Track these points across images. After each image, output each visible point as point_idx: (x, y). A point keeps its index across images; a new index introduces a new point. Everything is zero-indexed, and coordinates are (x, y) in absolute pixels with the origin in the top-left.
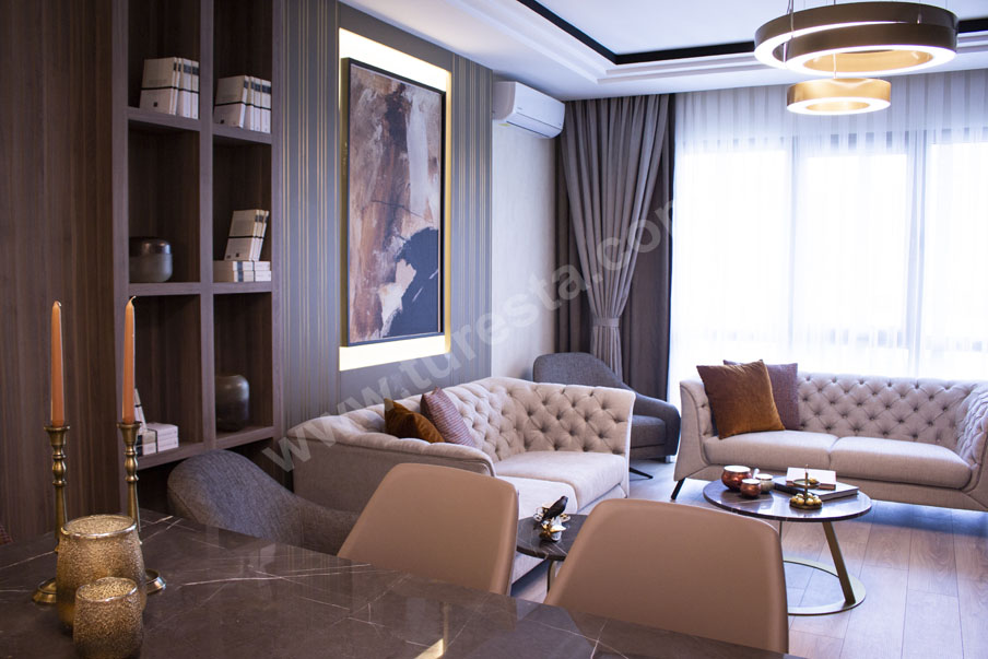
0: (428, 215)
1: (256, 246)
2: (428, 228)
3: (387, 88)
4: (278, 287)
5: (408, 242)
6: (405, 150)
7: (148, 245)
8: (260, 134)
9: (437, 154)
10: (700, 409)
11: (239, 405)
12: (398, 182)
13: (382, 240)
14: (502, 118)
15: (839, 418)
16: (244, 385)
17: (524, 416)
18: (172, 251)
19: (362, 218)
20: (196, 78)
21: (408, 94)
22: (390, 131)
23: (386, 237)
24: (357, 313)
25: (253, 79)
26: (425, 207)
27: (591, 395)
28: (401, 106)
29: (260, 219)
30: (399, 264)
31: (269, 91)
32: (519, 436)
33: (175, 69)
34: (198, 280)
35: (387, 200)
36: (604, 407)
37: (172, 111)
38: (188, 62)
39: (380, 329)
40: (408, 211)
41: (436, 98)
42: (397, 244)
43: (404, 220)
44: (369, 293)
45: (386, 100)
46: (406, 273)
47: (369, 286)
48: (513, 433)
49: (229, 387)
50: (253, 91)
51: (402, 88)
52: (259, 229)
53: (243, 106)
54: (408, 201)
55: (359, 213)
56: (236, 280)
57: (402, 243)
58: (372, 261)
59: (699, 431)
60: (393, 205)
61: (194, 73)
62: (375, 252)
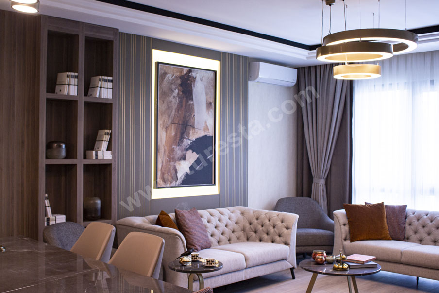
0: (206, 128)
1: (105, 145)
2: (206, 135)
3: (181, 72)
4: (115, 162)
5: (193, 142)
6: (192, 99)
7: (56, 145)
8: (107, 99)
9: (212, 100)
10: (342, 226)
11: (96, 210)
12: (188, 114)
13: (178, 141)
14: (254, 79)
15: (426, 235)
16: (99, 202)
17: (247, 225)
18: (66, 147)
19: (166, 132)
20: (76, 80)
21: (193, 74)
22: (183, 92)
23: (180, 140)
24: (163, 174)
25: (103, 77)
26: (204, 125)
27: (278, 216)
28: (189, 80)
29: (107, 134)
30: (187, 152)
31: (111, 81)
32: (244, 234)
33: (67, 77)
34: (76, 159)
35: (181, 123)
36: (282, 222)
37: (66, 93)
38: (73, 74)
39: (176, 182)
40: (194, 128)
41: (212, 74)
42: (187, 143)
43: (191, 132)
44: (169, 165)
45: (180, 78)
46: (192, 157)
47: (170, 162)
48: (241, 233)
49: (92, 202)
50: (103, 82)
51: (190, 71)
52: (107, 138)
53: (99, 89)
54: (194, 123)
55: (164, 129)
56: (94, 158)
57: (189, 142)
58: (172, 151)
59: (342, 238)
60: (184, 125)
61: (75, 78)
62: (173, 146)
